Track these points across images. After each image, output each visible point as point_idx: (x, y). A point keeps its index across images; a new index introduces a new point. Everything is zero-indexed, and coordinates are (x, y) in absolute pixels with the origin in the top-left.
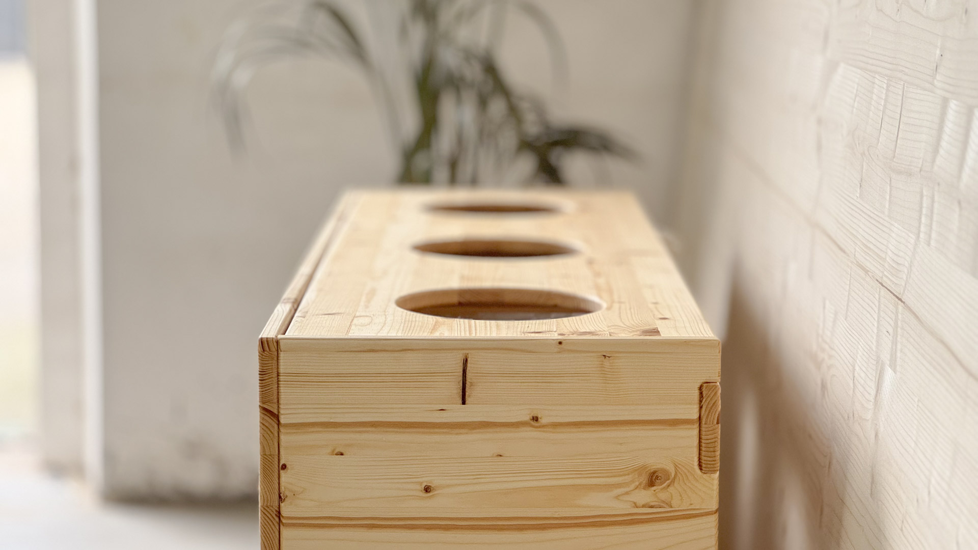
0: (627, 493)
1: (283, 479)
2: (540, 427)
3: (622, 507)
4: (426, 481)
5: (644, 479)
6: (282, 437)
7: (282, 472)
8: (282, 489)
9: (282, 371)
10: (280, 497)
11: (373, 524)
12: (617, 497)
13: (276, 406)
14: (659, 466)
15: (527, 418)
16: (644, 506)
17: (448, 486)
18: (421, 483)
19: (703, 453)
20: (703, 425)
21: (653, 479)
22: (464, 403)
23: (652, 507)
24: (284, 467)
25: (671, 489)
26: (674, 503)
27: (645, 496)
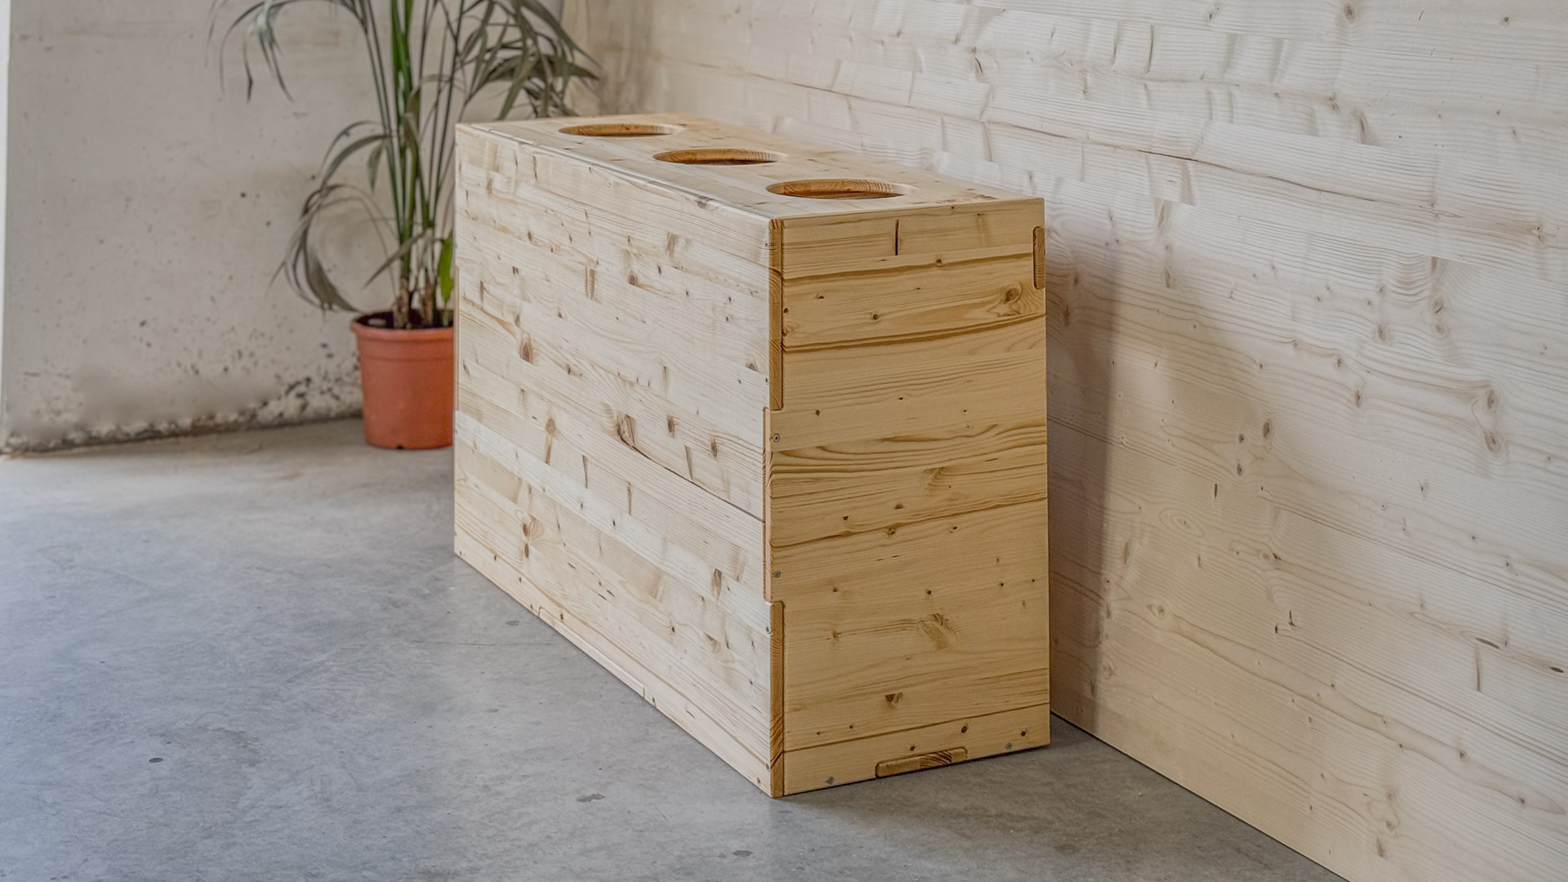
0: (994, 307)
1: (785, 320)
2: (942, 266)
3: (992, 318)
4: (874, 312)
5: (1003, 297)
6: (785, 289)
7: (784, 314)
8: (785, 326)
9: (785, 242)
10: (783, 332)
11: (842, 346)
12: (988, 311)
13: (780, 267)
14: (1011, 287)
15: (934, 261)
16: (1004, 315)
17: (889, 313)
18: (871, 314)
19: (1037, 275)
20: (1036, 256)
21: (1009, 296)
22: (897, 254)
23: (1009, 315)
24: (786, 310)
25: (1019, 302)
26: (1021, 312)
27: (1004, 309)
